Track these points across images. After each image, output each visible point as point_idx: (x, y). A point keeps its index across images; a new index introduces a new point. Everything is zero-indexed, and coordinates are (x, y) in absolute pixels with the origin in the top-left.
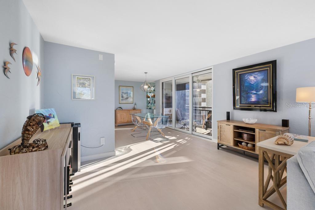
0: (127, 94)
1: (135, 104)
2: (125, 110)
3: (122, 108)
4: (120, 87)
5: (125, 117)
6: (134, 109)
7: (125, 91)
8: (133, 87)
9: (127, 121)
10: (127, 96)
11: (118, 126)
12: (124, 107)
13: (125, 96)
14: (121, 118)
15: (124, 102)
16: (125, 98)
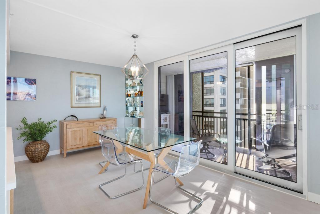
0: (87, 89)
1: (105, 109)
2: (84, 121)
3: (76, 117)
4: (74, 74)
5: (84, 135)
6: (103, 118)
7: (83, 83)
8: (100, 75)
9: (88, 143)
10: (88, 93)
11: (69, 154)
12: (81, 114)
13: (84, 93)
14: (75, 139)
15: (83, 104)
16: (84, 96)
